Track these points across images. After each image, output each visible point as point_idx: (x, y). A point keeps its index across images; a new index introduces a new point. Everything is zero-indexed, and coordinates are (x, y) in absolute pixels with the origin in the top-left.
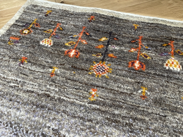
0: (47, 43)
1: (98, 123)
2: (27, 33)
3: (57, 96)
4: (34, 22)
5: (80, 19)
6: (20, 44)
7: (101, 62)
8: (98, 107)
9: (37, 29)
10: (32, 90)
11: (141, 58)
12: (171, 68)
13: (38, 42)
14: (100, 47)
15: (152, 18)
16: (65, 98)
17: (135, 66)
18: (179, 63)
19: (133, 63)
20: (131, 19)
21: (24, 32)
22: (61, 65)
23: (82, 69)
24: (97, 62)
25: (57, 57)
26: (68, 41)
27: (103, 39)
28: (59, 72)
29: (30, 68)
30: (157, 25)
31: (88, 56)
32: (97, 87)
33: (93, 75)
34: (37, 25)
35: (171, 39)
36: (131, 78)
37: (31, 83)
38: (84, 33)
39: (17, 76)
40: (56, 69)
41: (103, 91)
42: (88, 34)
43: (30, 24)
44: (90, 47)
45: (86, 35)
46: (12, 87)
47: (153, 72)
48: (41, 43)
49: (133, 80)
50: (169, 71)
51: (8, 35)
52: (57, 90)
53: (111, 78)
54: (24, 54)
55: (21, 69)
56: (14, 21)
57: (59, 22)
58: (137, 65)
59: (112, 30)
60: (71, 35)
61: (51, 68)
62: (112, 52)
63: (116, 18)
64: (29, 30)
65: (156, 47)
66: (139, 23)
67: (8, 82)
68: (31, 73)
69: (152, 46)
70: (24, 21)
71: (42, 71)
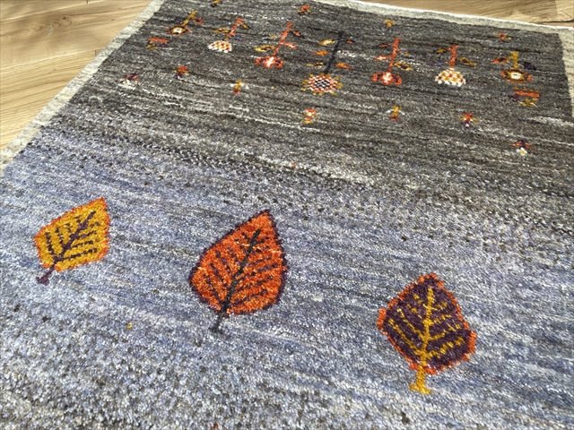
0: (221, 47)
1: (318, 148)
2: (180, 32)
3: (247, 118)
4: (191, 16)
5: (280, 12)
6: (171, 49)
7: (322, 74)
8: (318, 130)
9: (199, 27)
10: (204, 110)
11: (396, 68)
12: (447, 82)
13: (205, 46)
14: (321, 53)
15: (422, 11)
16: (261, 120)
17: (383, 80)
18: (462, 76)
19: (380, 76)
20: (382, 12)
21: (175, 30)
22: (250, 78)
23: (289, 84)
24: (315, 74)
25: (242, 68)
26: (260, 44)
27: (326, 42)
28: (247, 88)
29: (196, 82)
30: (430, 22)
31: (299, 66)
32: (316, 106)
33: (309, 92)
34: (198, 21)
35: (453, 43)
36: (374, 95)
37: (201, 101)
38: (291, 32)
39: (175, 92)
40: (242, 85)
41: (327, 112)
42: (298, 34)
43: (185, 19)
44: (303, 53)
45: (295, 35)
46: (168, 107)
47: (413, 88)
48: (210, 47)
49: (378, 98)
50: (443, 85)
51: (144, 35)
52: (247, 110)
53: (340, 96)
54: (181, 63)
55: (179, 84)
56: (152, 14)
57: (240, 17)
58: (387, 78)
59: (345, 28)
60: (265, 36)
61: (233, 82)
62: (343, 60)
63: (351, 10)
64: (183, 28)
65: (424, 54)
66: (396, 18)
67: (160, 101)
68: (198, 89)
69: (416, 53)
70: (171, 14)
71: (217, 86)
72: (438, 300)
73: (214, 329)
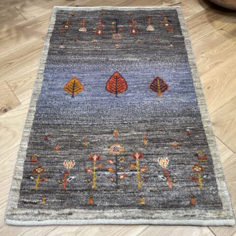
0: (83, 30)
1: (123, 54)
4: (68, 21)
5: (95, 15)
6: (68, 33)
7: (116, 33)
8: (121, 50)
9: (72, 24)
10: (88, 50)
11: (135, 28)
12: (150, 30)
14: (113, 27)
15: (137, 8)
17: (133, 32)
18: (153, 27)
20: (125, 10)
21: (66, 27)
23: (108, 38)
25: (92, 35)
26: (94, 27)
27: (113, 23)
29: (81, 42)
30: (140, 11)
31: (108, 32)
32: (118, 43)
33: (114, 39)
35: (148, 17)
36: (132, 37)
37: (86, 47)
38: (102, 21)
39: (77, 46)
40: (95, 40)
41: (121, 44)
44: (108, 28)
46: (77, 51)
47: (142, 33)
48: (80, 30)
51: (57, 30)
52: (100, 48)
53: (123, 39)
54: (74, 37)
56: (55, 22)
57: (83, 18)
59: (117, 17)
60: (94, 24)
61: (92, 40)
62: (120, 28)
64: (68, 25)
65: (142, 22)
66: (130, 11)
67: (74, 50)
68: (83, 44)
69: (139, 22)
70: (61, 21)
71: (88, 42)
72: (160, 81)
73: (116, 97)
